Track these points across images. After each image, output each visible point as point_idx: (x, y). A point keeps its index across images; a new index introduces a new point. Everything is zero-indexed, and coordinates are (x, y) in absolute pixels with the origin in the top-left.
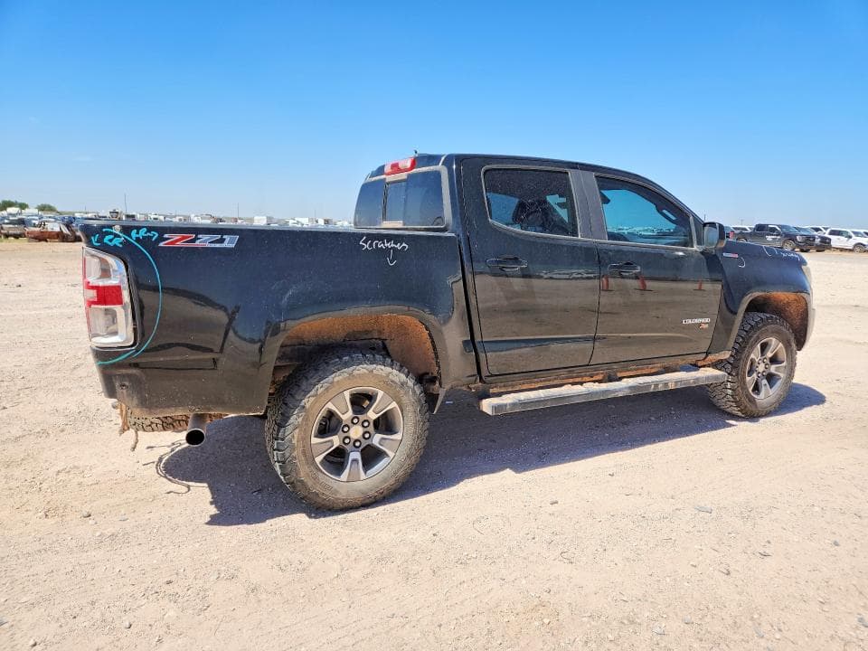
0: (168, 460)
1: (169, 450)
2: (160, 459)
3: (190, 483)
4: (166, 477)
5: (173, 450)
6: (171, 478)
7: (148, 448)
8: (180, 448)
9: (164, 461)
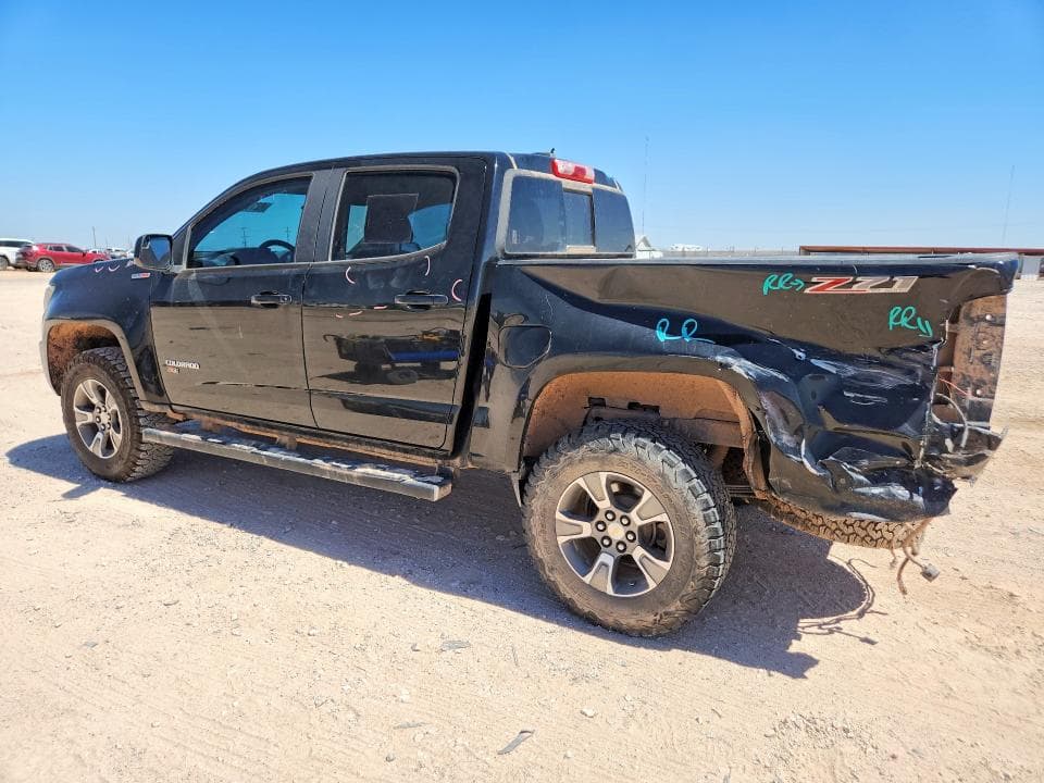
0: (853, 610)
1: (842, 624)
2: (861, 615)
3: (845, 566)
4: (867, 585)
5: (838, 621)
6: (861, 582)
7: (872, 643)
8: (826, 620)
9: (858, 610)
